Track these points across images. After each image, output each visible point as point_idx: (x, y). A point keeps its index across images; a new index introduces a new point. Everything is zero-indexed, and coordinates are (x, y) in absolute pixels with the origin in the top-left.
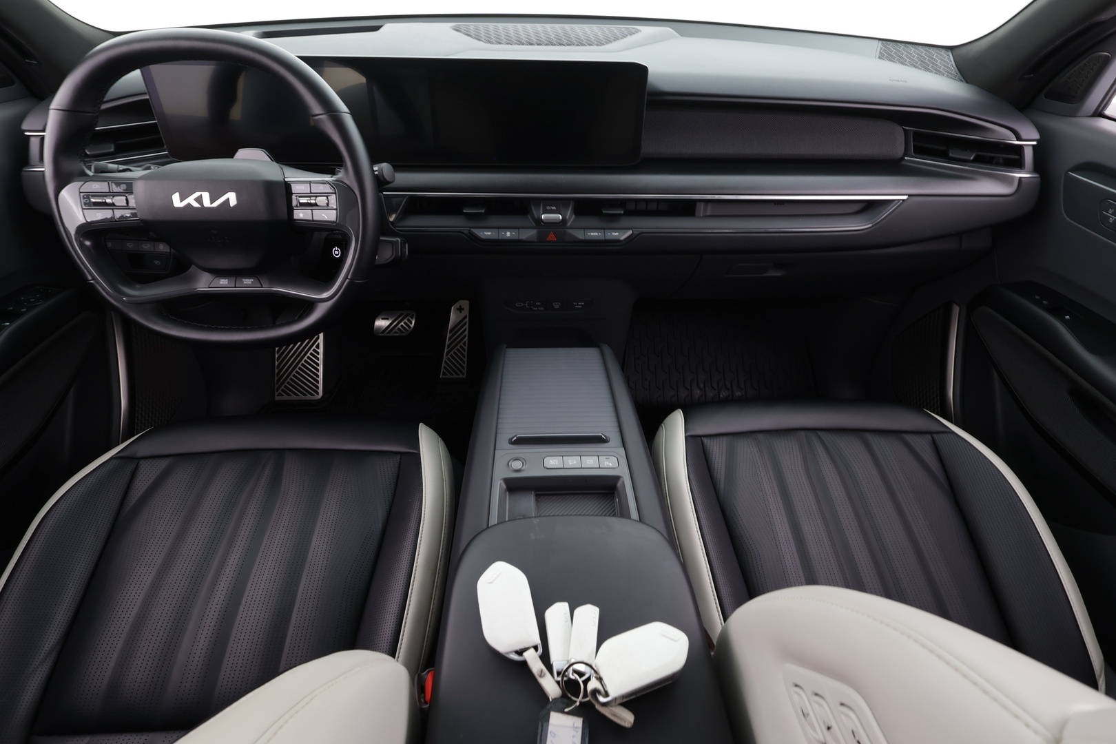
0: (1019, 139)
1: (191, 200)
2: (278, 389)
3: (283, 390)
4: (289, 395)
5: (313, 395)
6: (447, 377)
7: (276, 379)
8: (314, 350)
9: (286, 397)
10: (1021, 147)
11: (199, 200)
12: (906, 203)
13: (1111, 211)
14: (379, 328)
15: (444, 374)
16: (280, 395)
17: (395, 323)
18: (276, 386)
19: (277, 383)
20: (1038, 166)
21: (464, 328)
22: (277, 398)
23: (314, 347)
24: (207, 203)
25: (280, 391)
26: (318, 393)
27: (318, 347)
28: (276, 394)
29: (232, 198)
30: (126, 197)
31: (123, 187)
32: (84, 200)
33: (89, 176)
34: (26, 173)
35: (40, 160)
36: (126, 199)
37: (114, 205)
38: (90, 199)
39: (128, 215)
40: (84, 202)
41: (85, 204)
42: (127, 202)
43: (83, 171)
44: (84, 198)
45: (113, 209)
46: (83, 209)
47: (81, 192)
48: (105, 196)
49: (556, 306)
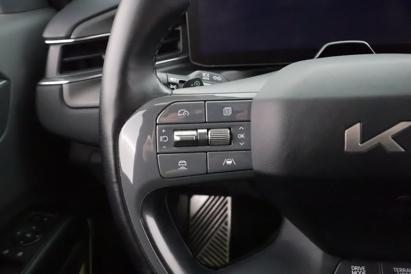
30: (230, 129)
31: (227, 112)
32: (161, 138)
33: (167, 94)
34: (43, 87)
35: (57, 72)
36: (231, 133)
37: (208, 145)
38: (171, 136)
39: (229, 162)
40: (161, 140)
41: (162, 144)
42: (231, 138)
43: (158, 86)
44: (161, 134)
45: (206, 152)
46: (157, 154)
47: (157, 124)
48: (196, 130)
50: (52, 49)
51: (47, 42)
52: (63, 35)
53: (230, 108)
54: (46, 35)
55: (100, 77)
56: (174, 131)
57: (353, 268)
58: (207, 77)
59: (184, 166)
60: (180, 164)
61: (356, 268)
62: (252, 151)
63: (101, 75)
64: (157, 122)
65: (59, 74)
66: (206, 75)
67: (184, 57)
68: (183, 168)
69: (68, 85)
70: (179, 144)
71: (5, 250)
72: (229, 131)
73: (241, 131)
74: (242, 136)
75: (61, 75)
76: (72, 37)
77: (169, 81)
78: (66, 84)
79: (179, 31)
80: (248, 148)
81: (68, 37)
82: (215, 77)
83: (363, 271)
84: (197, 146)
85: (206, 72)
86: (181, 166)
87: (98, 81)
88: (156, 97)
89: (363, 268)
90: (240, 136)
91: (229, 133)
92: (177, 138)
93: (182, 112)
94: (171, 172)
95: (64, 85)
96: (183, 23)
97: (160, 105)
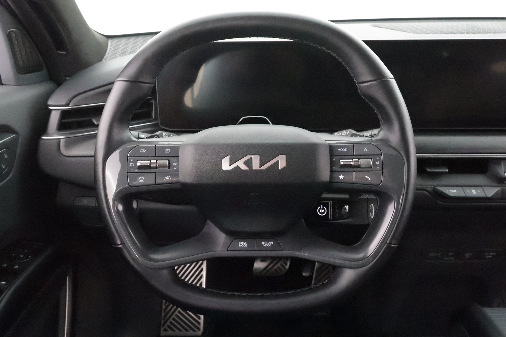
1: (241, 164)
2: (163, 326)
3: (169, 326)
4: (173, 330)
5: (194, 331)
7: (163, 314)
9: (170, 333)
11: (248, 163)
14: (257, 269)
16: (165, 330)
17: (272, 265)
18: (162, 322)
19: (164, 319)
22: (163, 333)
24: (256, 165)
25: (165, 327)
26: (199, 329)
28: (162, 329)
29: (282, 161)
30: (169, 160)
31: (167, 151)
32: (130, 164)
33: (135, 141)
34: (44, 141)
35: (56, 130)
36: (169, 163)
37: (157, 169)
38: (136, 163)
39: (168, 178)
40: (130, 165)
41: (130, 167)
42: (169, 166)
43: (130, 137)
44: (130, 162)
45: (155, 173)
46: (128, 173)
47: (128, 157)
48: (150, 160)
49: (468, 255)
50: (53, 113)
51: (50, 108)
52: (64, 103)
53: (169, 149)
54: (50, 102)
55: (96, 133)
56: (138, 160)
57: (240, 243)
58: (166, 136)
59: (142, 180)
60: (140, 178)
61: (241, 243)
62: (179, 173)
63: (96, 132)
64: (128, 156)
65: (58, 131)
66: (165, 134)
67: (155, 122)
68: (141, 181)
69: (64, 139)
70: (140, 167)
71: (4, 264)
72: (168, 162)
73: (175, 162)
74: (175, 164)
75: (59, 132)
76: (70, 105)
77: (139, 137)
78: (63, 139)
79: (152, 103)
80: (178, 171)
81: (67, 105)
82: (172, 135)
83: (245, 244)
84: (150, 169)
85: (166, 132)
86: (141, 180)
87: (95, 136)
88: (128, 143)
89: (246, 242)
90: (174, 164)
91: (168, 163)
92: (139, 164)
93: (142, 151)
94: (135, 183)
95: (61, 139)
96: (155, 99)
97: (131, 147)
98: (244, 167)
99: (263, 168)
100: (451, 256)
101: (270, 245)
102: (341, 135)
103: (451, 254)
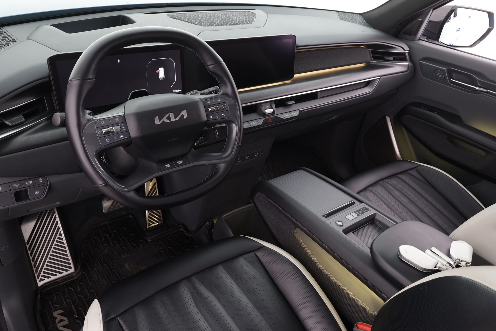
0: (405, 51)
1: (165, 119)
2: (38, 277)
3: (43, 276)
4: (48, 277)
6: (151, 226)
8: (58, 238)
9: (47, 280)
10: (405, 53)
11: (169, 118)
12: (381, 79)
13: (439, 73)
14: (106, 208)
15: (149, 225)
16: (41, 280)
18: (36, 275)
19: (36, 273)
20: (411, 60)
21: (155, 191)
22: (40, 284)
23: (58, 236)
24: (173, 119)
25: (40, 277)
26: (71, 268)
27: (60, 235)
28: (38, 280)
29: (185, 114)
37: (115, 132)
39: (122, 136)
40: (98, 133)
42: (121, 129)
44: (98, 131)
45: (114, 135)
46: (98, 138)
48: (109, 128)
49: (247, 158)
53: (117, 119)
56: (102, 129)
57: (166, 165)
64: (95, 127)
68: (108, 141)
72: (119, 127)
80: (128, 131)
84: (111, 133)
89: (169, 164)
90: (123, 127)
92: (104, 131)
93: (103, 123)
97: (95, 122)
98: (167, 121)
99: (177, 119)
100: (239, 160)
101: (182, 163)
102: (191, 95)
103: (239, 159)
